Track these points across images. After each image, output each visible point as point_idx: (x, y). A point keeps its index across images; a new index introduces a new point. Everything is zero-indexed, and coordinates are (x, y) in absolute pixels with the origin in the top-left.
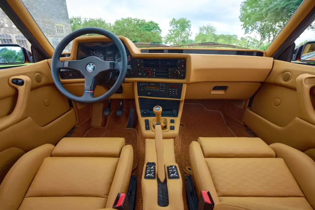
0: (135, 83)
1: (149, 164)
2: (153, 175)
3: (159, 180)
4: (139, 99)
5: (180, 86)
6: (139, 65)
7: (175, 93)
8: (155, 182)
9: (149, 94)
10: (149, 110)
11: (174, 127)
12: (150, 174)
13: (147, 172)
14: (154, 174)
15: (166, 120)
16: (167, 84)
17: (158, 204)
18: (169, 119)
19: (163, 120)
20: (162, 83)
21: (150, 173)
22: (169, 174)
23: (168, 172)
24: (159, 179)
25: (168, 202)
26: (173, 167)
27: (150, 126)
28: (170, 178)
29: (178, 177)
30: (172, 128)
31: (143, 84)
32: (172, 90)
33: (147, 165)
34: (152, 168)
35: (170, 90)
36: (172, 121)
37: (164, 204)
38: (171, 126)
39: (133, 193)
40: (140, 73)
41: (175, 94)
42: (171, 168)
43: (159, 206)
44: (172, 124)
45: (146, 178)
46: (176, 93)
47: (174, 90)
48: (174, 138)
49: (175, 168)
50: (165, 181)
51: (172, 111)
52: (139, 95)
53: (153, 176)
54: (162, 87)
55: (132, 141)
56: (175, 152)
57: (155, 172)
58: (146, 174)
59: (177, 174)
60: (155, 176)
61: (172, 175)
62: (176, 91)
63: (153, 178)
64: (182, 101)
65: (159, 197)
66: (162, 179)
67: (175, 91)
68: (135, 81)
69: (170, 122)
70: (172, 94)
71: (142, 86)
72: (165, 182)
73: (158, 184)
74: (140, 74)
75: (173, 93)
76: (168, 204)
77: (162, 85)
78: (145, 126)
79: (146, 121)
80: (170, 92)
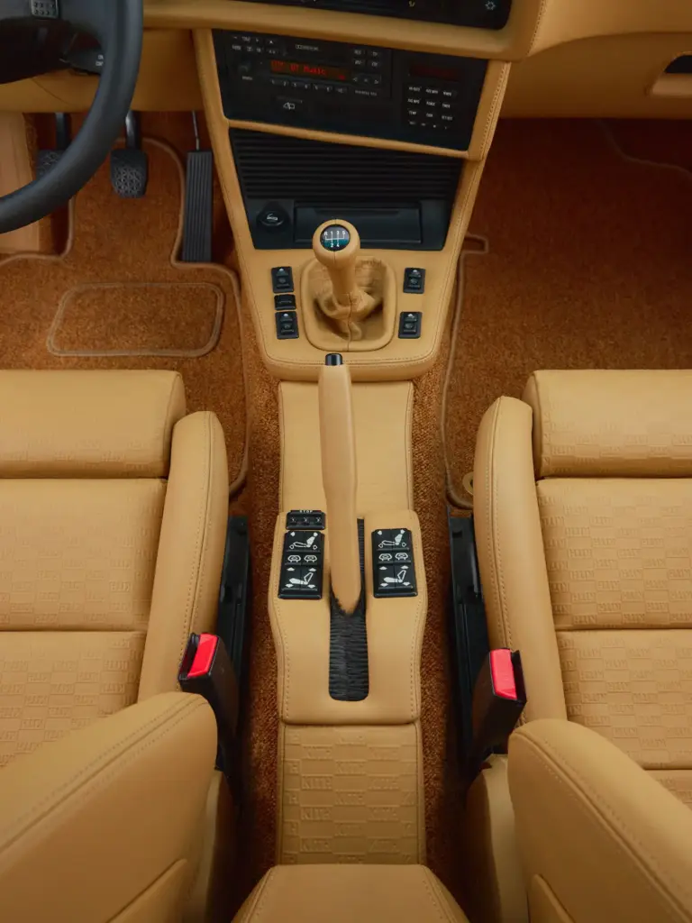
0: (200, 35)
1: (294, 517)
2: (310, 583)
3: (334, 604)
4: (234, 133)
5: (470, 73)
7: (438, 110)
8: (320, 608)
9: (289, 106)
10: (292, 201)
11: (417, 318)
12: (301, 579)
13: (291, 569)
14: (318, 579)
15: (379, 268)
16: (392, 55)
17: (331, 693)
18: (397, 261)
19: (367, 270)
20: (368, 49)
21: (301, 570)
22: (378, 578)
23: (377, 564)
24: (337, 600)
25: (368, 687)
26: (398, 539)
27: (298, 310)
28: (380, 593)
29: (411, 592)
30: (410, 326)
31: (253, 44)
32: (424, 96)
33: (288, 523)
34: (310, 541)
35: (414, 95)
36: (414, 281)
37: (353, 693)
38: (406, 313)
39: (240, 591)
41: (437, 119)
42: (390, 543)
43: (334, 698)
44: (411, 302)
45: (285, 594)
46: (447, 112)
47: (432, 97)
48: (414, 380)
49: (404, 545)
50: (362, 606)
51: (421, 208)
52: (230, 113)
53: (312, 586)
54: (366, 70)
55: (214, 338)
56: (415, 440)
57: (319, 565)
58: (284, 577)
59: (411, 576)
60: (320, 587)
61: (389, 580)
62: (447, 99)
63: (313, 595)
64: (476, 162)
65: (333, 670)
66: (348, 600)
67: (440, 99)
68: (204, 24)
69: (401, 287)
71: (244, 56)
72: (360, 612)
73: (332, 618)
75: (430, 109)
76: (367, 692)
77: (366, 58)
78: (276, 311)
79: (280, 283)
80: (414, 106)
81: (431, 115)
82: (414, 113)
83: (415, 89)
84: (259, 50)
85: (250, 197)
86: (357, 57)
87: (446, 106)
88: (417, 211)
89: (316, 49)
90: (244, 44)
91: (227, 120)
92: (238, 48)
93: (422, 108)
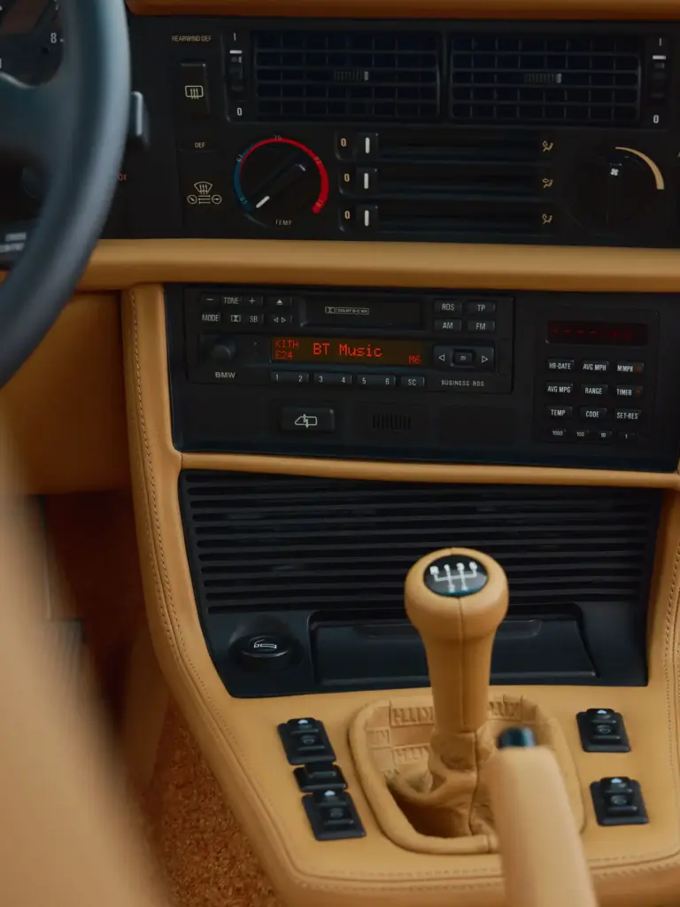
0: (139, 301)
6: (195, 93)
7: (610, 402)
9: (306, 422)
10: (307, 615)
11: (631, 791)
18: (567, 704)
20: (468, 295)
27: (353, 791)
30: (622, 805)
31: (243, 309)
32: (578, 377)
35: (560, 377)
36: (600, 732)
38: (606, 782)
40: (204, 189)
41: (607, 421)
46: (626, 403)
47: (595, 378)
51: (579, 617)
52: (186, 438)
54: (464, 340)
62: (625, 380)
67: (611, 379)
68: (148, 279)
69: (576, 740)
70: (575, 420)
71: (224, 332)
74: (203, 192)
75: (593, 401)
77: (464, 316)
78: (302, 795)
79: (304, 745)
80: (559, 400)
81: (595, 414)
82: (560, 413)
83: (562, 366)
84: (254, 319)
85: (213, 610)
86: (447, 316)
87: (624, 392)
88: (575, 624)
89: (365, 311)
90: (225, 311)
91: (178, 454)
92: (213, 318)
93: (578, 401)
